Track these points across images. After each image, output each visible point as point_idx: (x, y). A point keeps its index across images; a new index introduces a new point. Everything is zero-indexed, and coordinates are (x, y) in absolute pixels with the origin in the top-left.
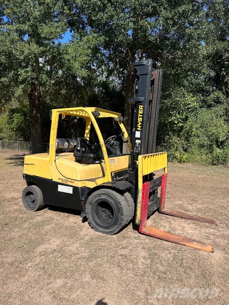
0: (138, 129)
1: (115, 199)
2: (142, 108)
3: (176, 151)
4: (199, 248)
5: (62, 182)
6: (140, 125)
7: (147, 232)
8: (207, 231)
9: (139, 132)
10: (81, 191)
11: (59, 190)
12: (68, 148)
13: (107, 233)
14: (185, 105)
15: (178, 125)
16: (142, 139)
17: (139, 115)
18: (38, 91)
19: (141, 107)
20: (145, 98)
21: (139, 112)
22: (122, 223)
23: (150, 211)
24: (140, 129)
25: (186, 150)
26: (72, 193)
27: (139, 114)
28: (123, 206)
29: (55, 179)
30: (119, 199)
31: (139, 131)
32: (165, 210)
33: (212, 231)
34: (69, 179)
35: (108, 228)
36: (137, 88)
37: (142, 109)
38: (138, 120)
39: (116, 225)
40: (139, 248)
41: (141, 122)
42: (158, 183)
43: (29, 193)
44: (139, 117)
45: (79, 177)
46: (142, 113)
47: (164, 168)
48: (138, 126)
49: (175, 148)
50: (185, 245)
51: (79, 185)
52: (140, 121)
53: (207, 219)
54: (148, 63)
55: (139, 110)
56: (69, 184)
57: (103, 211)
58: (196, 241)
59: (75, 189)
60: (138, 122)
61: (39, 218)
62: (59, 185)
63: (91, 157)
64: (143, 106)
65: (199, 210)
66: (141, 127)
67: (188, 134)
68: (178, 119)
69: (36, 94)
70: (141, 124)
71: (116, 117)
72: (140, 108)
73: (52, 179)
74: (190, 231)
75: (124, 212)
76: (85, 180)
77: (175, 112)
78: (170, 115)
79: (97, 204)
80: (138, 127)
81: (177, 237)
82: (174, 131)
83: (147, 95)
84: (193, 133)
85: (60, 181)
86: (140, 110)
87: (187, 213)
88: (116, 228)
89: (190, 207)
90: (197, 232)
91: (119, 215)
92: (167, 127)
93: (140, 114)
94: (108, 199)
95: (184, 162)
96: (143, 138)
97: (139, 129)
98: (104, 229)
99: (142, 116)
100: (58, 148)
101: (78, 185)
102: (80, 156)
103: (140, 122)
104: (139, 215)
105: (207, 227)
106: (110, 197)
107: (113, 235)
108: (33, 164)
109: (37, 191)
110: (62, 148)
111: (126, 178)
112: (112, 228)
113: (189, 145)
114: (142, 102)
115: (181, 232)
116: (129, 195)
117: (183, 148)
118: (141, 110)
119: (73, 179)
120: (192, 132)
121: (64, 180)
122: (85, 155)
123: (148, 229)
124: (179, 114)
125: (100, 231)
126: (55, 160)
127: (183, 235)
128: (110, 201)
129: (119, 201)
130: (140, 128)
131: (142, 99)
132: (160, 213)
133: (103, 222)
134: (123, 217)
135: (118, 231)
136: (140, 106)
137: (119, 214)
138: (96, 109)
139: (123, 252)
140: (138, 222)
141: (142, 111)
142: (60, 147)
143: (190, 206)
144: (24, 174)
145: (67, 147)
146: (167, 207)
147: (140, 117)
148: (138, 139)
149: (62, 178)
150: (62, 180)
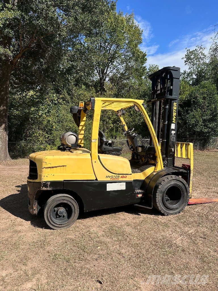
0: (173, 122)
5: (111, 180)
6: (175, 119)
9: (174, 124)
11: (108, 190)
16: (176, 130)
17: (174, 111)
21: (174, 108)
24: (175, 122)
26: (124, 189)
29: (101, 178)
31: (174, 123)
34: (120, 174)
36: (171, 88)
38: (173, 114)
46: (176, 109)
48: (173, 119)
56: (121, 179)
59: (128, 184)
60: (173, 116)
62: (107, 184)
64: (176, 103)
70: (175, 118)
72: (174, 105)
73: (96, 179)
80: (173, 121)
85: (109, 179)
93: (175, 110)
101: (131, 178)
103: (174, 116)
114: (176, 100)
119: (124, 174)
121: (113, 177)
136: (174, 103)
140: (190, 196)
147: (174, 112)
148: (173, 130)
149: (111, 174)
150: (111, 177)
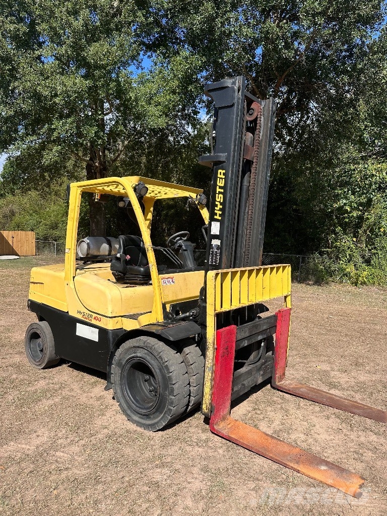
1: (159, 360)
2: (224, 174)
3: (349, 262)
4: (330, 482)
5: (83, 319)
6: (220, 210)
7: (225, 432)
8: (362, 439)
9: (218, 224)
10: (112, 337)
11: (77, 334)
12: (109, 254)
13: (147, 427)
14: (365, 177)
15: (351, 215)
16: (223, 238)
17: (218, 190)
18: (100, 160)
19: (222, 174)
20: (229, 155)
21: (218, 184)
22: (171, 410)
23: (243, 385)
24: (220, 218)
25: (368, 262)
26: (96, 340)
27: (218, 187)
28: (174, 375)
29: (73, 313)
30: (166, 360)
31: (217, 220)
32: (285, 383)
33: (373, 438)
34: (93, 312)
35: (147, 416)
36: (214, 135)
37: (224, 177)
38: (217, 199)
39: (161, 413)
40: (196, 470)
41: (221, 204)
42: (265, 327)
43: (34, 336)
44: (217, 192)
45: (110, 310)
46: (223, 185)
47: (286, 297)
48: (216, 211)
49: (348, 257)
50: (298, 472)
51: (110, 325)
52: (220, 202)
53: (370, 408)
54: (234, 83)
55: (218, 179)
56: (94, 322)
57: (145, 381)
58: (327, 463)
59: (103, 332)
60: (217, 203)
61: (42, 383)
62: (78, 324)
63: (140, 271)
64: (224, 171)
65: (361, 387)
66: (221, 213)
67: (372, 231)
68: (351, 202)
69: (97, 164)
70: (221, 207)
71: (194, 195)
72: (219, 176)
73: (68, 312)
74: (323, 436)
75: (175, 387)
76: (122, 316)
77: (346, 190)
78: (337, 197)
79: (129, 366)
80: (216, 214)
81: (286, 449)
82: (345, 226)
83: (233, 147)
84: (382, 230)
85: (79, 317)
86: (220, 178)
87: (332, 391)
88: (162, 419)
89: (343, 379)
90: (338, 439)
91: (167, 393)
92: (332, 219)
93: (220, 187)
94: (148, 358)
95: (363, 283)
96: (225, 235)
97: (217, 217)
98: (140, 418)
99: (222, 191)
100: (88, 254)
101: (106, 325)
102: (121, 269)
103: (218, 203)
104: (208, 395)
105: (365, 429)
106: (151, 355)
107: (157, 431)
108: (42, 283)
109: (47, 332)
110: (96, 253)
111: (193, 316)
112: (155, 418)
113: (376, 251)
114: (224, 162)
115: (303, 437)
116: (196, 351)
117: (363, 257)
118: (222, 179)
119: (99, 314)
120: (379, 228)
121: (85, 314)
122: (130, 268)
123: (229, 426)
124: (353, 194)
125: (134, 422)
126: (74, 277)
127: (304, 445)
128: (152, 362)
129: (166, 363)
130: (220, 215)
131: (223, 156)
132: (274, 388)
133: (139, 404)
134: (173, 397)
135: (164, 424)
136: (219, 171)
137: (166, 390)
138: (140, 180)
139: (158, 475)
140: (205, 411)
141: (224, 180)
142: (94, 252)
143: (344, 375)
144: (29, 300)
145: (107, 253)
146: (291, 376)
147: (220, 193)
148: (216, 237)
149: (83, 310)
150: (82, 314)
